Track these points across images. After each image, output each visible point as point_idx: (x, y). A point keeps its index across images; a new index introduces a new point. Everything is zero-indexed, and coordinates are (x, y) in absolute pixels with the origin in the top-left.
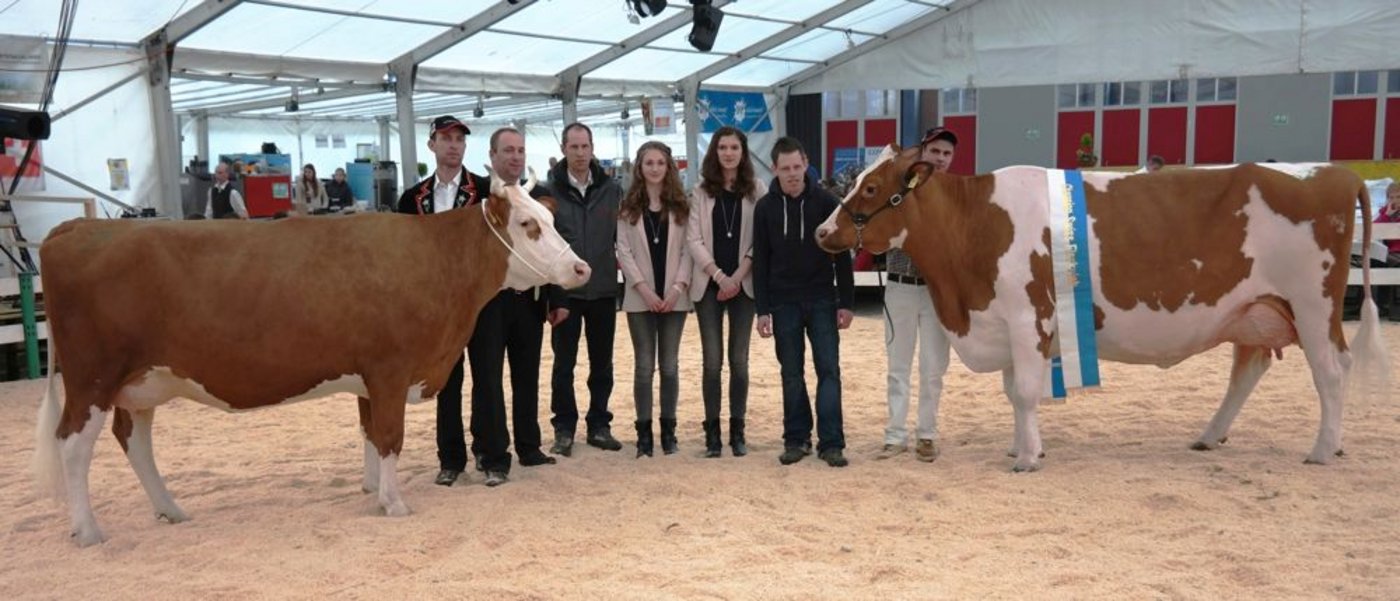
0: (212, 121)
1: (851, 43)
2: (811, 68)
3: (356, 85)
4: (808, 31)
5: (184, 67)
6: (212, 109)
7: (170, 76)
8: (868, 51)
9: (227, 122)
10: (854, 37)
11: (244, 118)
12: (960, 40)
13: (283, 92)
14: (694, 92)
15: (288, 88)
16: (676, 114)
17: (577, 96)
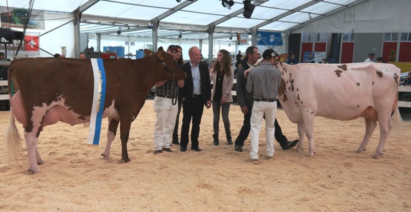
0: (102, 36)
1: (310, 17)
2: (298, 25)
3: (140, 26)
4: (294, 13)
5: (86, 20)
6: (102, 32)
7: (80, 22)
8: (317, 20)
9: (107, 37)
10: (311, 15)
11: (112, 35)
12: (350, 17)
13: (117, 28)
14: (255, 32)
15: (118, 27)
16: (249, 39)
17: (214, 32)
